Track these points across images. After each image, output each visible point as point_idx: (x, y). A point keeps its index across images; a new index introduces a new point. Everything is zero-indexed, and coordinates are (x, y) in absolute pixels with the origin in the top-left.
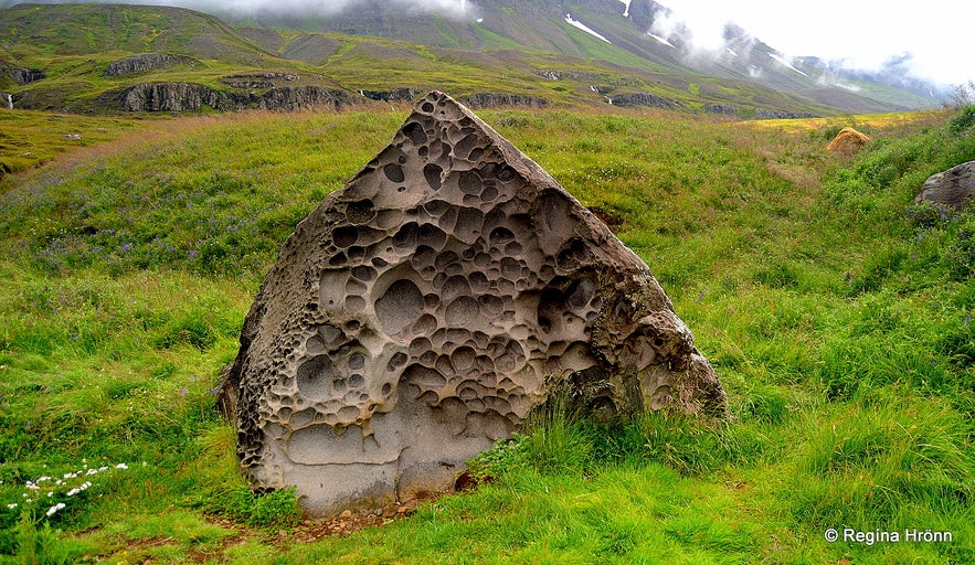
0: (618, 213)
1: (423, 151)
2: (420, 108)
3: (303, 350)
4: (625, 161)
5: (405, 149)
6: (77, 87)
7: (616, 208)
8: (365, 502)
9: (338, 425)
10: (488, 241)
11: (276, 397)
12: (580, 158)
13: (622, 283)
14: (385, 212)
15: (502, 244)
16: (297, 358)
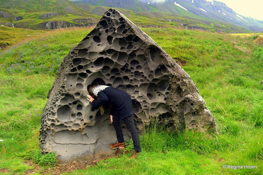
0: (185, 60)
1: (107, 31)
2: (106, 15)
3: (59, 103)
4: (188, 43)
5: (100, 30)
6: (32, 22)
7: (184, 58)
8: (82, 158)
9: (72, 130)
10: (130, 65)
11: (49, 120)
12: (174, 42)
13: (179, 82)
14: (92, 53)
15: (135, 67)
16: (57, 106)
